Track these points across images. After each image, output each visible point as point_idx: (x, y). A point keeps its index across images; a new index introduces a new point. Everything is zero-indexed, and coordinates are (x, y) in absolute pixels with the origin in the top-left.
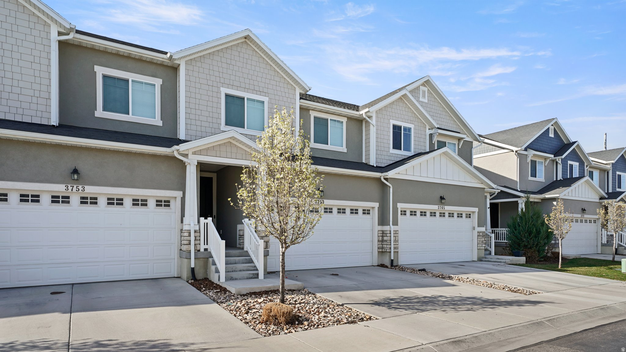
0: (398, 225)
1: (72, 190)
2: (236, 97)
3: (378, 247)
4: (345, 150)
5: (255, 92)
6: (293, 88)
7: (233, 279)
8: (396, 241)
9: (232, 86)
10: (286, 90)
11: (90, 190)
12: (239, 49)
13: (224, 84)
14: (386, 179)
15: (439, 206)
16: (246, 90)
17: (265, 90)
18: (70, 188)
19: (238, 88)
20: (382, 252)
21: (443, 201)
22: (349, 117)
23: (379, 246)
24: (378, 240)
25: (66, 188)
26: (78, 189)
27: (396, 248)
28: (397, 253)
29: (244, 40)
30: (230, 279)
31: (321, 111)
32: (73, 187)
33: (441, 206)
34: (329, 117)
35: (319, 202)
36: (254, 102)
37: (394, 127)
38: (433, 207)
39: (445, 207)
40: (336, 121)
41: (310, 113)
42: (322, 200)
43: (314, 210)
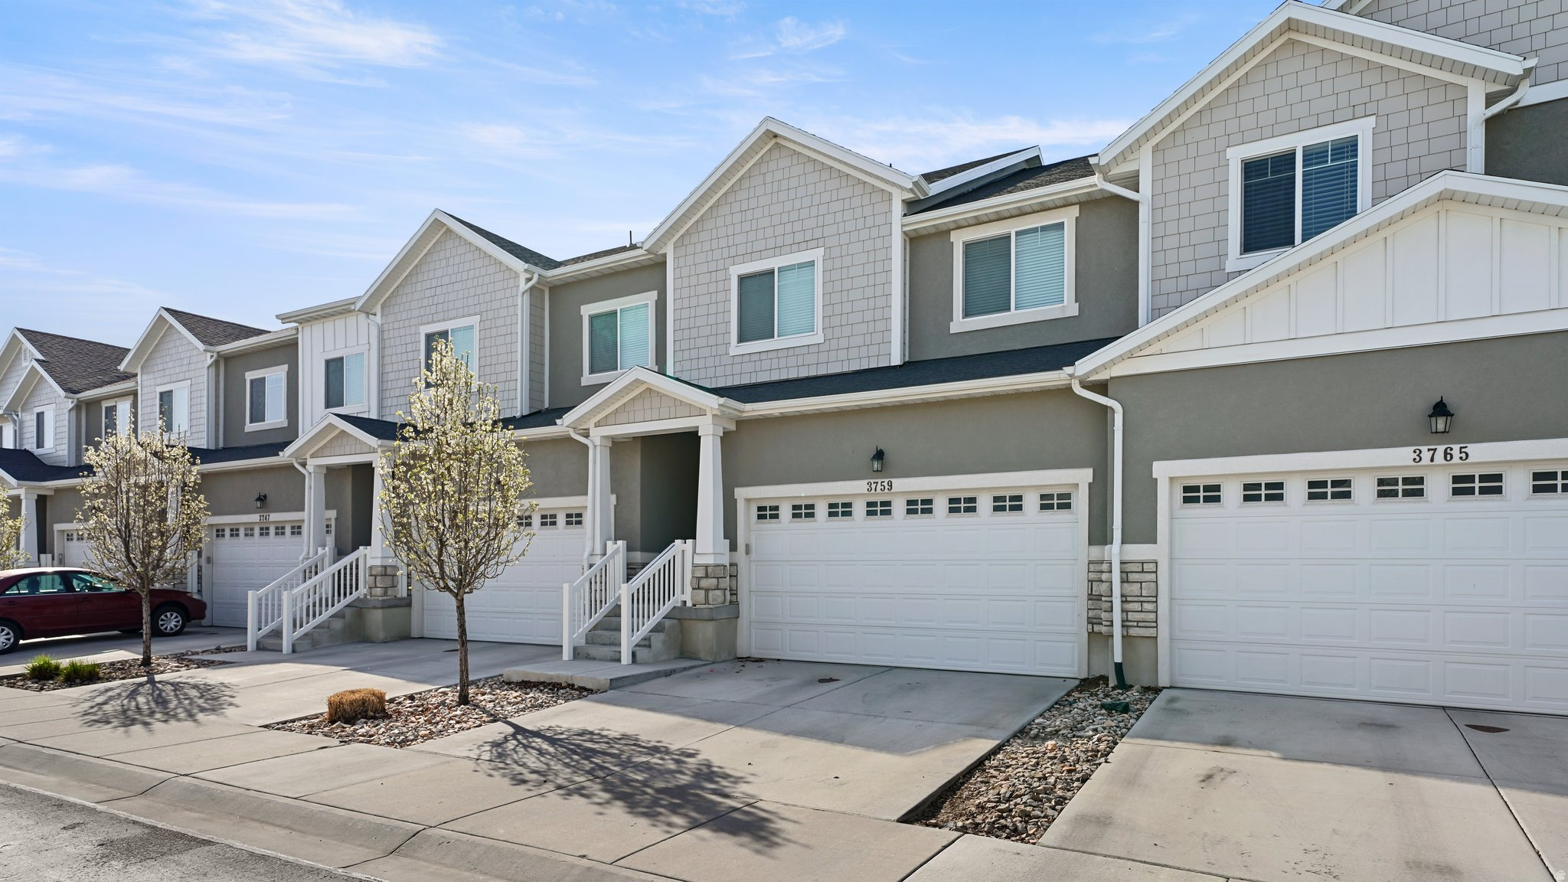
0: (1156, 543)
2: (759, 275)
3: (1088, 618)
4: (1073, 310)
5: (795, 247)
6: (886, 198)
7: (590, 659)
8: (1142, 599)
9: (750, 255)
10: (868, 211)
12: (764, 169)
13: (734, 259)
16: (778, 250)
17: (818, 233)
19: (760, 254)
20: (1098, 638)
21: (1441, 423)
22: (1083, 199)
23: (1091, 614)
24: (1089, 595)
27: (1140, 624)
28: (1153, 640)
29: (774, 141)
30: (586, 657)
31: (978, 222)
33: (1441, 449)
34: (1011, 227)
35: (879, 487)
36: (793, 271)
37: (1252, 169)
38: (1398, 459)
39: (1472, 449)
40: (1035, 230)
41: (951, 241)
42: (886, 481)
43: (879, 509)
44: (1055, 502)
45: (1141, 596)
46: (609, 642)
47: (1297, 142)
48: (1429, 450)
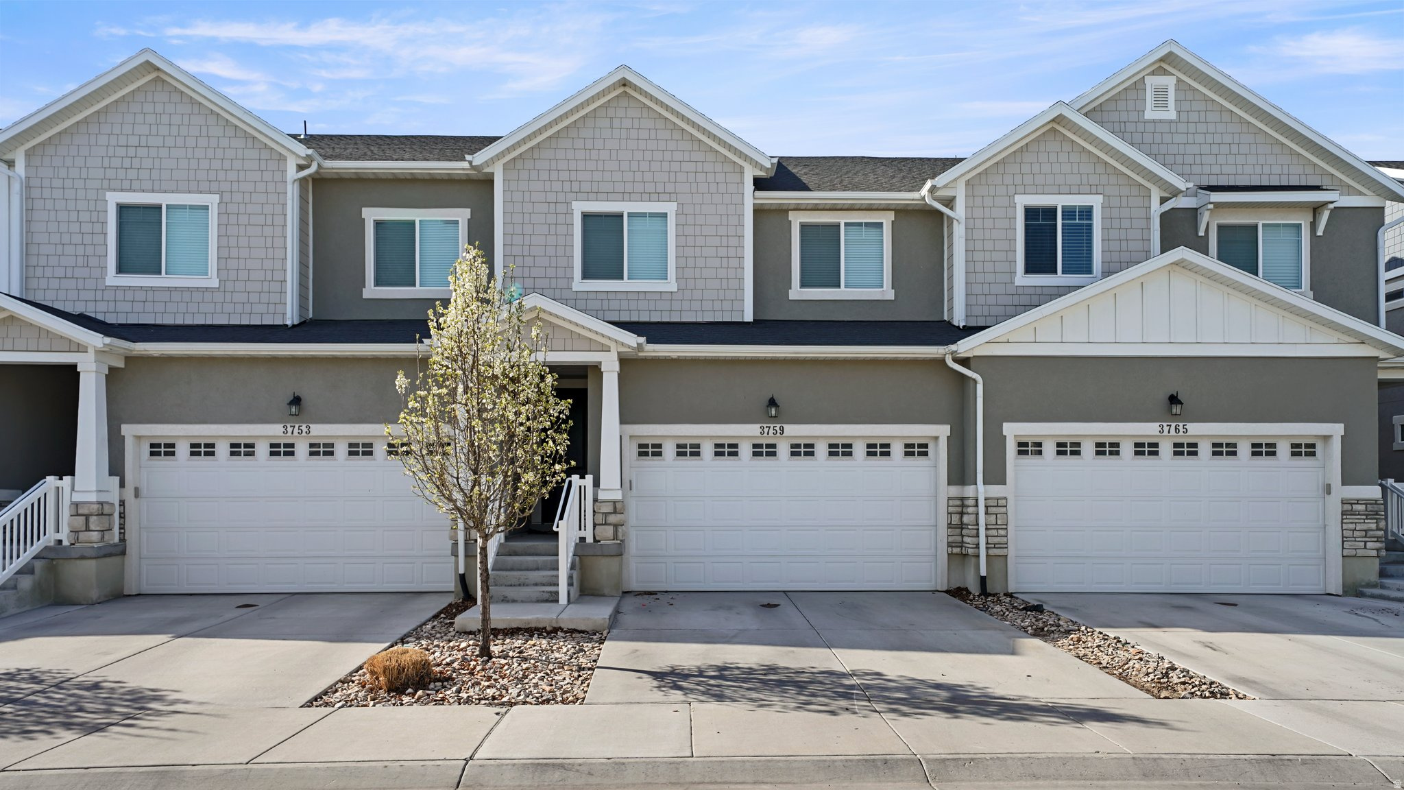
0: (1005, 484)
1: (292, 433)
2: (605, 216)
3: (948, 543)
4: (890, 295)
5: (646, 196)
6: (737, 169)
8: (998, 527)
9: (596, 195)
10: (720, 177)
11: (320, 431)
12: (611, 112)
13: (579, 195)
14: (965, 362)
15: (1165, 424)
16: (626, 195)
17: (670, 188)
18: (290, 430)
19: (608, 196)
20: (959, 555)
21: (1176, 409)
22: (899, 208)
23: (951, 539)
24: (948, 524)
25: (284, 430)
26: (300, 431)
27: (996, 546)
28: (1003, 558)
29: (621, 90)
31: (815, 208)
32: (294, 427)
33: (1173, 425)
34: (842, 219)
35: (771, 431)
36: (644, 218)
37: (1031, 213)
38: (1148, 430)
39: (1189, 426)
40: (860, 224)
41: (790, 219)
42: (778, 426)
43: (765, 450)
44: (917, 450)
45: (997, 524)
46: (518, 583)
47: (1060, 201)
48: (1167, 425)
